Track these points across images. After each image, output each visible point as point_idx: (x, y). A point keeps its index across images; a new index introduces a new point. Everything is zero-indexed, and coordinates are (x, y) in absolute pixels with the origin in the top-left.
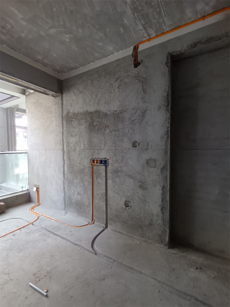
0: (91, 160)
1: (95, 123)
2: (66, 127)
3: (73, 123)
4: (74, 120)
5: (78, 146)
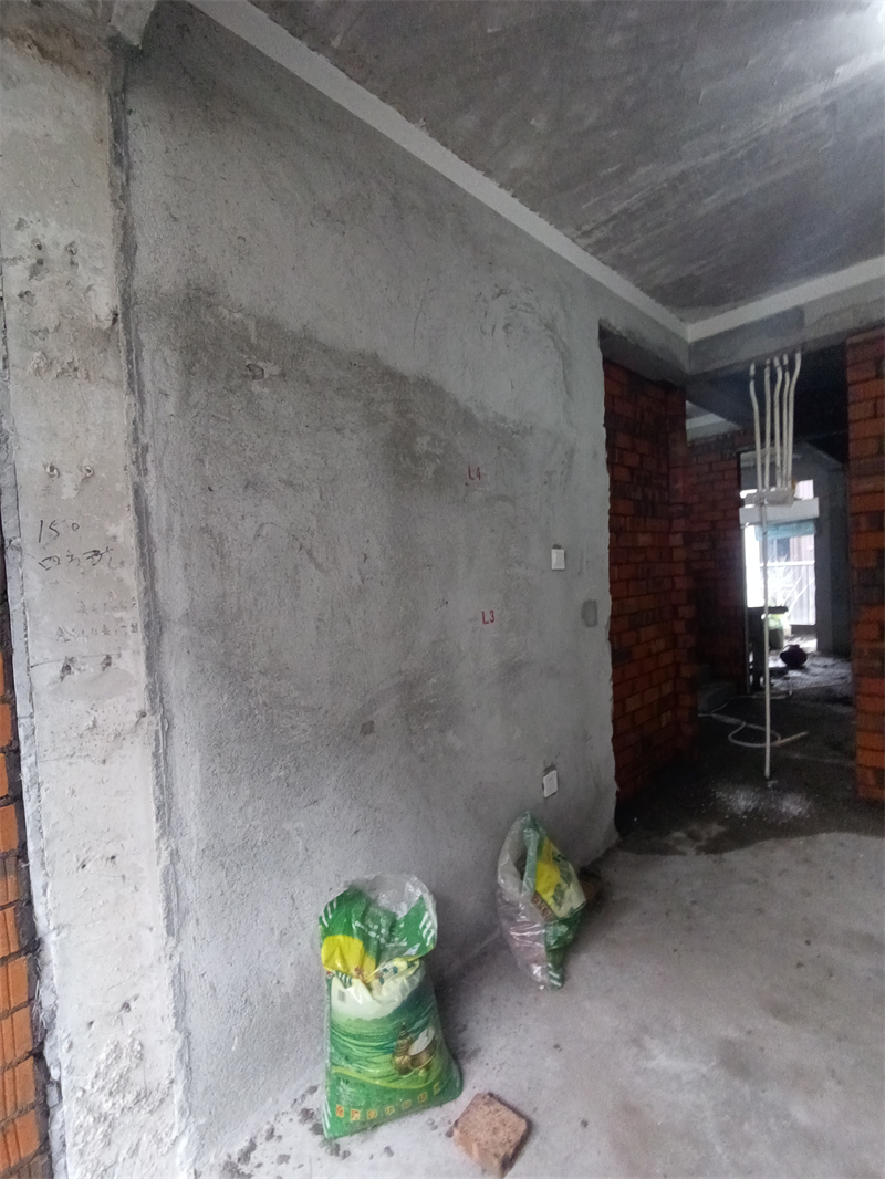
2: (173, 399)
3: (256, 387)
4: (271, 369)
5: (313, 567)
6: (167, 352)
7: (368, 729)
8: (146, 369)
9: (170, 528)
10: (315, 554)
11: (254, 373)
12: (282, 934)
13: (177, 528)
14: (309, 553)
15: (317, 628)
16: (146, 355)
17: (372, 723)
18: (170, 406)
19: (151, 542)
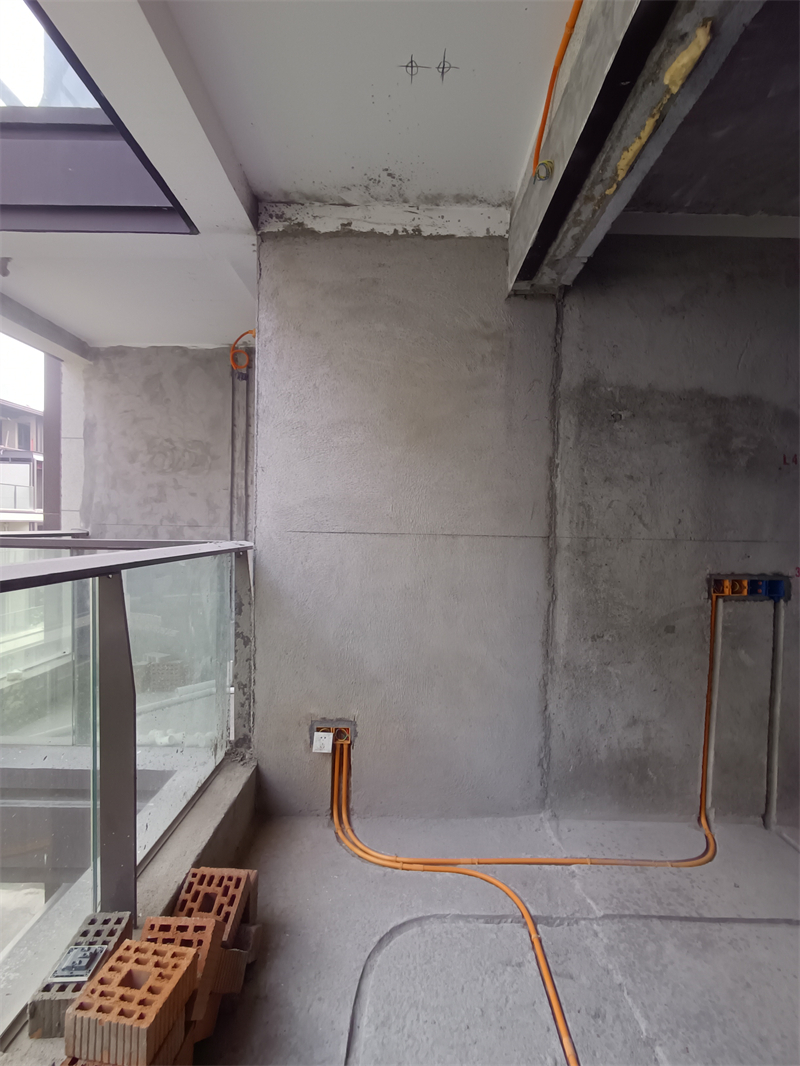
0: (708, 581)
1: (737, 443)
2: (572, 439)
3: (617, 426)
4: (624, 414)
5: (641, 526)
6: (571, 417)
7: (670, 629)
8: (561, 427)
9: (565, 503)
10: (643, 518)
11: (616, 418)
12: (602, 727)
13: (568, 503)
14: (640, 517)
15: (641, 562)
16: (561, 421)
17: (674, 627)
18: (570, 443)
19: (556, 509)
